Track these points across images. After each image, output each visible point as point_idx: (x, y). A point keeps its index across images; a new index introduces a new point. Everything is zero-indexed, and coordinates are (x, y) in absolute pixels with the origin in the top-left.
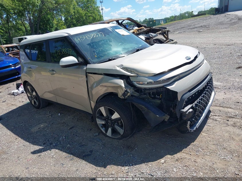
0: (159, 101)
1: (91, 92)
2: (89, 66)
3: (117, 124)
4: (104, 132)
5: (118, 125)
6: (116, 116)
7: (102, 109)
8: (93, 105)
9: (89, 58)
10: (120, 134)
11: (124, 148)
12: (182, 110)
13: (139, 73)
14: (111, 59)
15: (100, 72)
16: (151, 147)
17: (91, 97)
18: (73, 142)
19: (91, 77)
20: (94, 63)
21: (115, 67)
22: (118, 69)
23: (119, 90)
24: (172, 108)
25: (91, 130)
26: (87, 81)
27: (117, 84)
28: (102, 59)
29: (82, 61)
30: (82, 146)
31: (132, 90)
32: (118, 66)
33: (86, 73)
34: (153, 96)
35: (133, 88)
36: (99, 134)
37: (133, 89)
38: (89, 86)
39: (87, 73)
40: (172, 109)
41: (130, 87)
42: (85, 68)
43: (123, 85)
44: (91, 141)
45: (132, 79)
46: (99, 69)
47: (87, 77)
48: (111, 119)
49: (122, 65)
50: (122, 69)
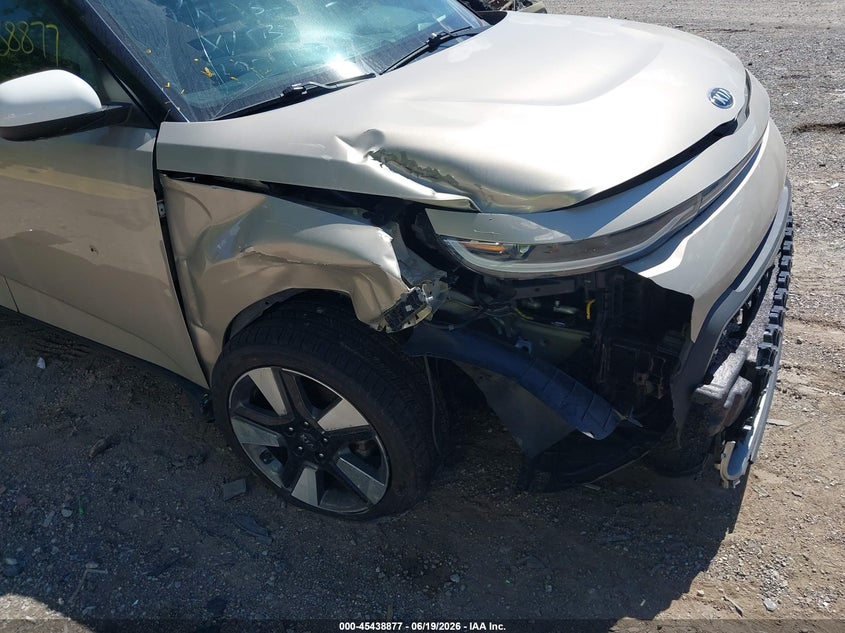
0: (575, 336)
1: (193, 282)
2: (171, 133)
3: (347, 451)
4: (279, 484)
5: (354, 458)
6: (342, 416)
7: (265, 380)
8: (210, 346)
9: (167, 83)
10: (363, 499)
11: (388, 574)
12: (705, 389)
13: (485, 189)
14: (297, 87)
15: (240, 175)
16: (529, 565)
17: (192, 304)
18: (113, 543)
19: (187, 199)
20: (201, 115)
21: (331, 146)
22: (354, 156)
23: (366, 285)
24: (645, 376)
25: (205, 459)
26: (164, 222)
27: (354, 254)
28: (247, 87)
29: (127, 99)
30: (167, 567)
31: (438, 283)
32: (353, 142)
33: (157, 173)
34: (536, 305)
35: (444, 274)
36: (249, 489)
37: (442, 279)
38: (180, 247)
39: (163, 179)
40: (643, 381)
41: (425, 266)
42: (148, 146)
43: (392, 265)
44: (211, 533)
45: (440, 224)
46: (231, 155)
47: (160, 193)
48: (316, 431)
49: (376, 136)
50: (376, 157)
